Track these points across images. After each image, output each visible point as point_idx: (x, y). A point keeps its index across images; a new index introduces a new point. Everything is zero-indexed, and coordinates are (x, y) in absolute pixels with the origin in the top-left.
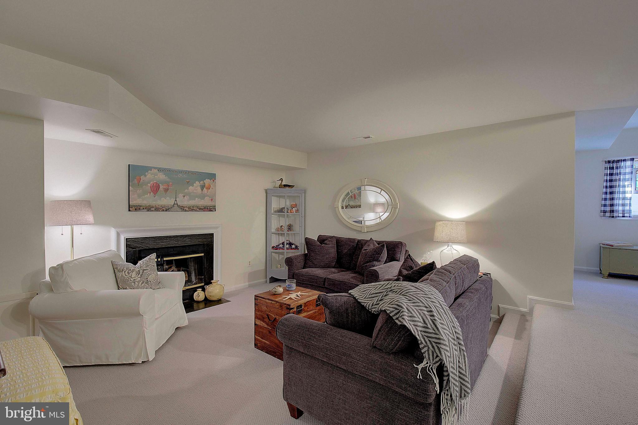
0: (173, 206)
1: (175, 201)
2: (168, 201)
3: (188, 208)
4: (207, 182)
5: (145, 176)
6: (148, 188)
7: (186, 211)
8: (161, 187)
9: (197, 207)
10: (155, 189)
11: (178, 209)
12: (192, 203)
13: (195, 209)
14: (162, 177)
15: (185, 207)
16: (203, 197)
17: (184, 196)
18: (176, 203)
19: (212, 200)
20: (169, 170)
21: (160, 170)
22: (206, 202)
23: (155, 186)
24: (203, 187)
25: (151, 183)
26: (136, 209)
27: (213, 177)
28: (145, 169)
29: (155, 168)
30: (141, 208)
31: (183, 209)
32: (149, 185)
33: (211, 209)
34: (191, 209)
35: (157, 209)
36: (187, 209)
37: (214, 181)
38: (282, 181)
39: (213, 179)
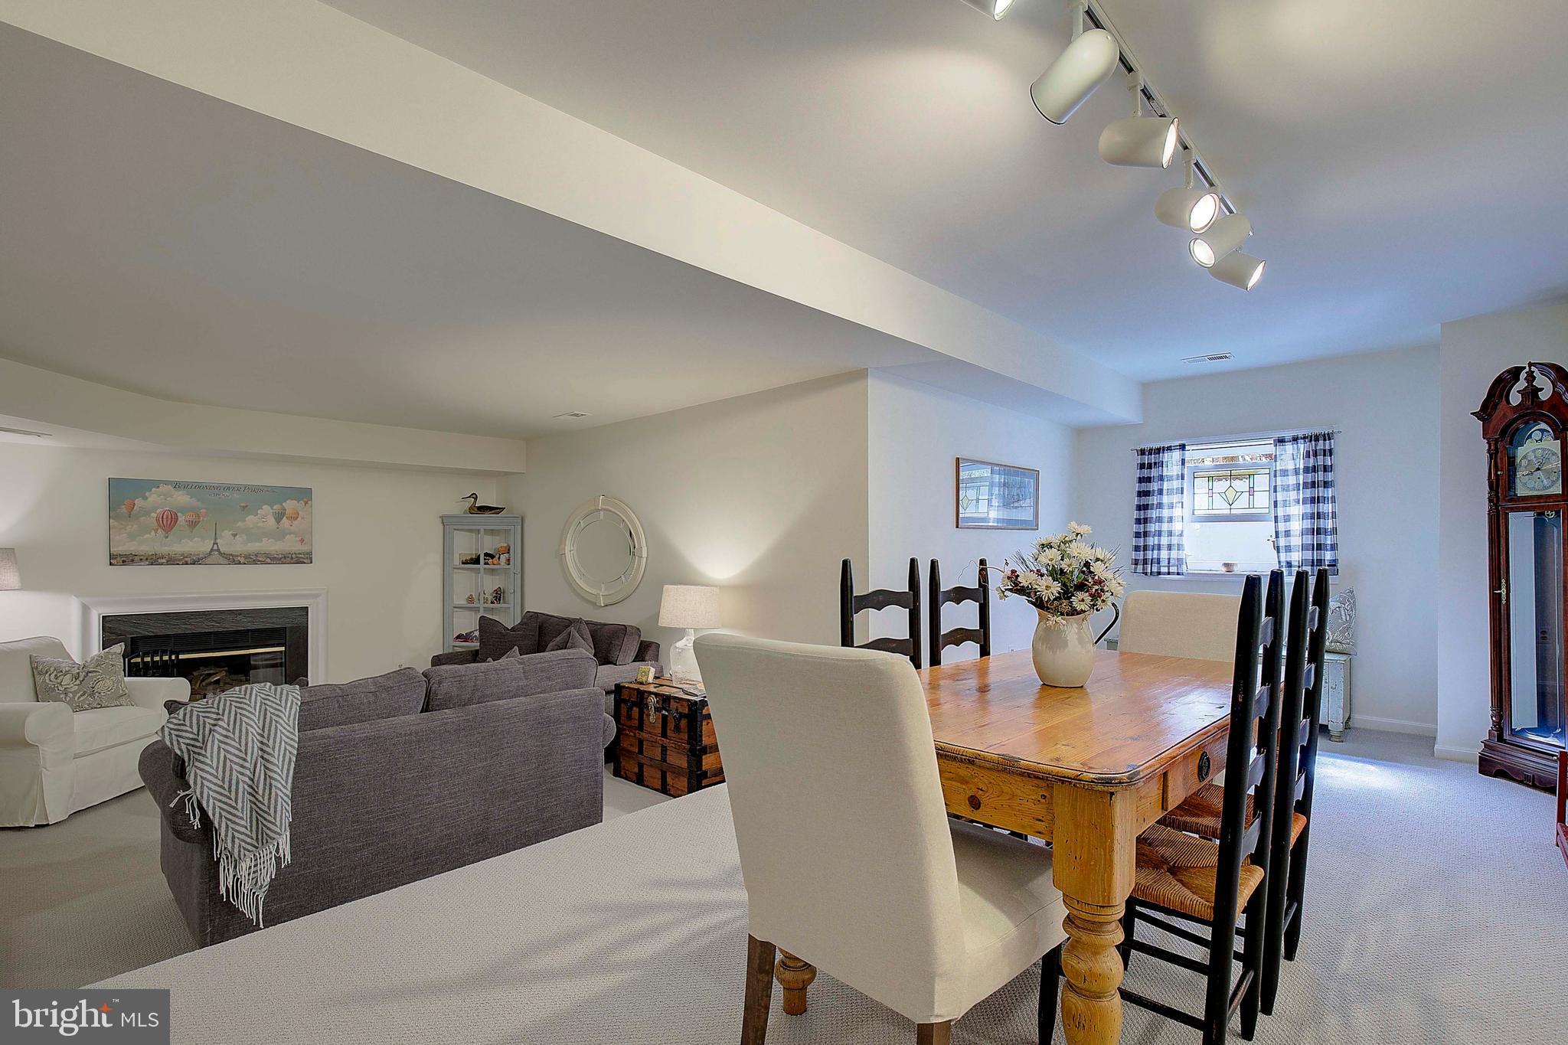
0: (210, 554)
1: (214, 544)
2: (199, 545)
3: (245, 558)
4: (290, 505)
5: (145, 498)
6: (151, 520)
7: (240, 563)
8: (181, 519)
9: (267, 555)
10: (168, 522)
11: (221, 560)
12: (253, 547)
13: (260, 559)
14: (182, 498)
15: (238, 556)
16: (280, 535)
17: (235, 535)
18: (215, 547)
19: (302, 541)
20: (199, 486)
21: (177, 485)
22: (290, 545)
23: (167, 518)
24: (279, 516)
25: (158, 511)
26: (124, 561)
27: (304, 495)
28: (142, 486)
29: (166, 483)
30: (137, 559)
31: (232, 559)
32: (154, 515)
33: (303, 559)
34: (253, 559)
35: (172, 561)
36: (242, 560)
37: (306, 503)
38: (476, 499)
39: (305, 500)
